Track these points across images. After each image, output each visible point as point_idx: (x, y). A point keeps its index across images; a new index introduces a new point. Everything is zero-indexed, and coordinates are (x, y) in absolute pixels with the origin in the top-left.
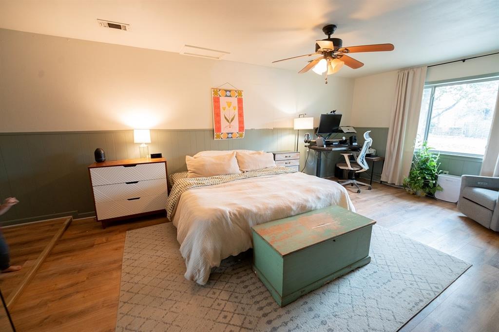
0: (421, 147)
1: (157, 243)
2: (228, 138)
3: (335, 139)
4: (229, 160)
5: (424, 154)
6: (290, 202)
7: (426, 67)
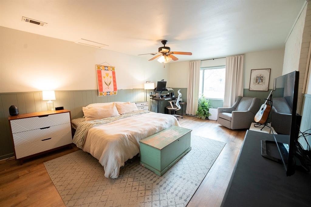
0: (201, 97)
1: (72, 165)
2: (107, 95)
3: (164, 94)
4: (113, 108)
5: (203, 100)
6: (155, 126)
7: (200, 61)
